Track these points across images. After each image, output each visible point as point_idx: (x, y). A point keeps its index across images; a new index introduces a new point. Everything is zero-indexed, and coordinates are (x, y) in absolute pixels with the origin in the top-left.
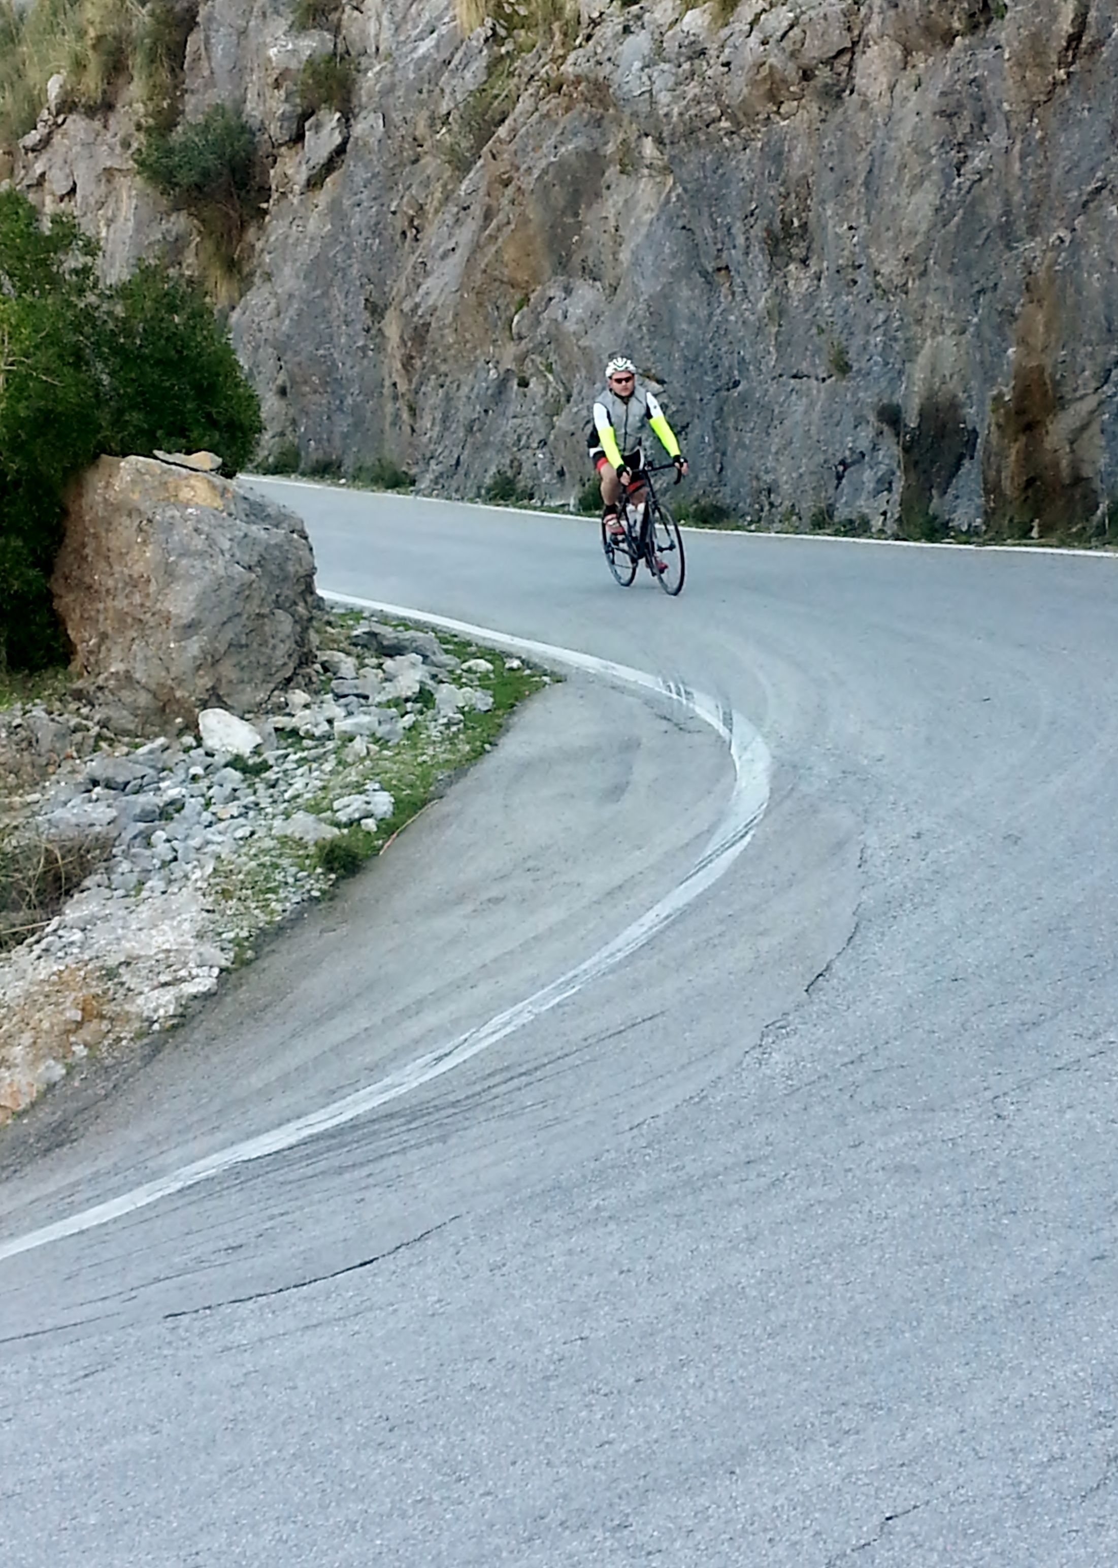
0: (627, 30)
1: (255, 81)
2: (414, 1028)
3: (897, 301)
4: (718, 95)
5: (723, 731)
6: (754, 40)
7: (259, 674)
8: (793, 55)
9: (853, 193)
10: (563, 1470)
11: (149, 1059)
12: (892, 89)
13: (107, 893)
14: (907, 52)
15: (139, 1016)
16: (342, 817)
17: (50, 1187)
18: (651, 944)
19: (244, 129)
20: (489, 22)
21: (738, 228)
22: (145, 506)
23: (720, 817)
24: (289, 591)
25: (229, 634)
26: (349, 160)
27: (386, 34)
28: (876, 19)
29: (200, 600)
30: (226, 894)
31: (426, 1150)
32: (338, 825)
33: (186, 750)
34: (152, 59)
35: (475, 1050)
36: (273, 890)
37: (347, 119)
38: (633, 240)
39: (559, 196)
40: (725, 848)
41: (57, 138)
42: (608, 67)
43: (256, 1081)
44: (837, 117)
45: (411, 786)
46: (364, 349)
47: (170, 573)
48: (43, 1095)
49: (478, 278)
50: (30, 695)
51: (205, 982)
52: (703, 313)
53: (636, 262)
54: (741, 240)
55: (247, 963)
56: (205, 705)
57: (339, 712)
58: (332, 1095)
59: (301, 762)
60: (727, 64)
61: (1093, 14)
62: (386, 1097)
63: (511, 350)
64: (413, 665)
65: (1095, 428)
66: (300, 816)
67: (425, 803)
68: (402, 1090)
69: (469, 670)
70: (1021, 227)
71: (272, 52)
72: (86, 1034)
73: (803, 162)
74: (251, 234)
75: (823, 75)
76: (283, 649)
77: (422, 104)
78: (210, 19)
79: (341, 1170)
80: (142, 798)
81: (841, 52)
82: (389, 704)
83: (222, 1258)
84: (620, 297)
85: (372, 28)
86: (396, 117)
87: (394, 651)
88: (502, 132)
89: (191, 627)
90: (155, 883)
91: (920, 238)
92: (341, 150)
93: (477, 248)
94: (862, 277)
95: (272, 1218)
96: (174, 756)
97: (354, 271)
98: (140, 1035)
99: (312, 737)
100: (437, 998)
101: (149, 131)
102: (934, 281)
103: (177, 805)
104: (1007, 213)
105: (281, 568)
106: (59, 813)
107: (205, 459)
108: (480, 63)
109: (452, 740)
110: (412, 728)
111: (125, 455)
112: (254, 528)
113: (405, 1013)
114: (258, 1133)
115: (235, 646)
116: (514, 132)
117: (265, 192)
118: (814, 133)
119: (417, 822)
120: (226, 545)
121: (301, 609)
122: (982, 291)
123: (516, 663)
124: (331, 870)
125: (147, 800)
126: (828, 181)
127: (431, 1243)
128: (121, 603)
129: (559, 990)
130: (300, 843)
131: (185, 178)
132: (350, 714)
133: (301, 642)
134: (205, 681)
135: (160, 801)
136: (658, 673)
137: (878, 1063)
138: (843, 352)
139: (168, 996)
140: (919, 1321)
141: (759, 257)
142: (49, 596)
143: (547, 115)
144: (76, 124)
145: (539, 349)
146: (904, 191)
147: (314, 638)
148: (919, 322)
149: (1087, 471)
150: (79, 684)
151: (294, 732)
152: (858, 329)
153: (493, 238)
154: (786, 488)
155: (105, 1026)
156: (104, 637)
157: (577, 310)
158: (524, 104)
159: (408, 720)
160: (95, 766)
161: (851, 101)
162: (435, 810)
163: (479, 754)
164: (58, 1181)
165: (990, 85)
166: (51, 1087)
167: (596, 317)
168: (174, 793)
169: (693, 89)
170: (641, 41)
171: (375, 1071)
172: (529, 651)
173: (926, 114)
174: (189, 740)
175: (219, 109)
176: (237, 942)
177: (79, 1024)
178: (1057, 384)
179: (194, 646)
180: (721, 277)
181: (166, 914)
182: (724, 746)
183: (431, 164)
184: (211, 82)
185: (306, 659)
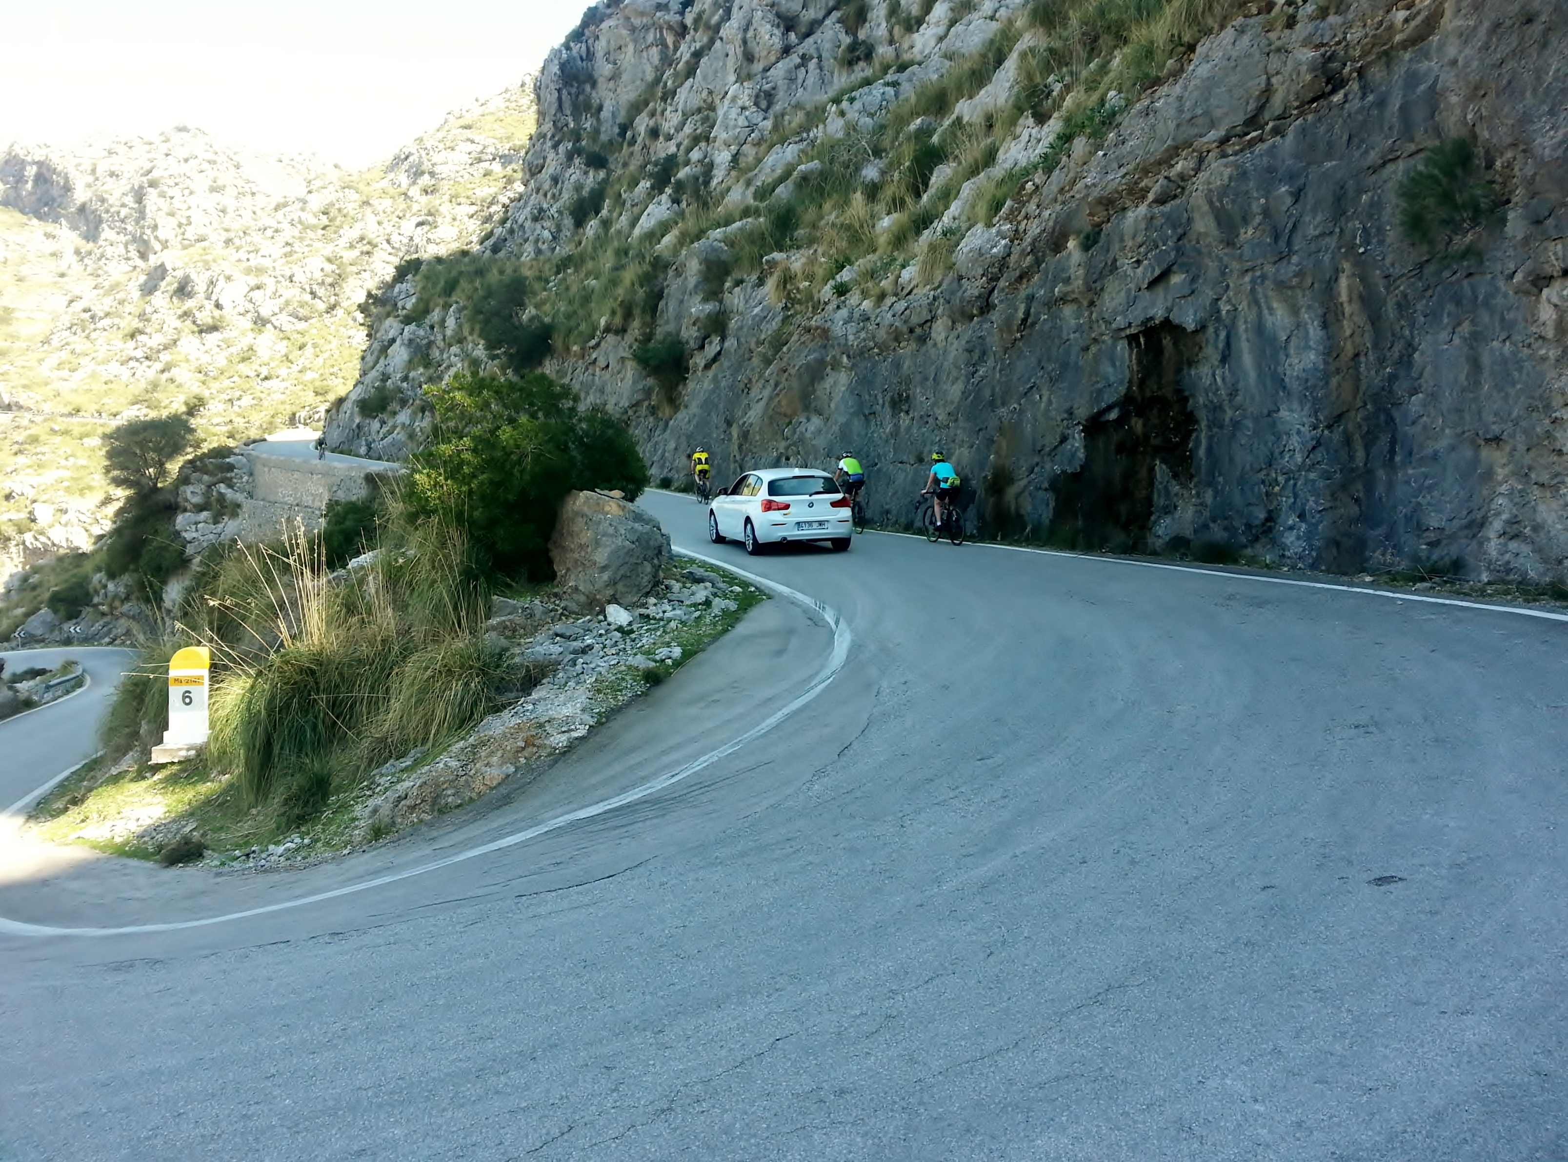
0: (838, 307)
1: (685, 322)
2: (666, 760)
3: (945, 432)
4: (874, 337)
5: (833, 626)
6: (889, 315)
7: (635, 590)
8: (905, 322)
9: (928, 383)
10: (648, 997)
11: (551, 767)
12: (947, 338)
13: (551, 686)
14: (954, 323)
15: (550, 746)
16: (658, 658)
17: (495, 825)
18: (778, 727)
19: (680, 342)
20: (784, 301)
21: (880, 396)
22: (589, 513)
23: (822, 667)
24: (650, 553)
25: (622, 571)
26: (722, 358)
27: (741, 304)
28: (941, 308)
29: (609, 557)
30: (599, 691)
31: (655, 821)
32: (656, 661)
33: (599, 622)
34: (644, 311)
35: (689, 773)
36: (621, 691)
37: (723, 340)
38: (837, 398)
39: (806, 378)
40: (820, 683)
41: (603, 344)
42: (829, 323)
43: (593, 781)
44: (924, 348)
45: (692, 645)
46: (723, 440)
47: (597, 543)
48: (503, 780)
49: (770, 412)
50: (536, 593)
51: (581, 732)
52: (863, 433)
53: (837, 408)
54: (881, 401)
55: (602, 724)
56: (609, 603)
57: (669, 608)
58: (624, 790)
59: (647, 630)
60: (878, 324)
61: (1032, 310)
62: (645, 793)
63: (783, 444)
64: (706, 588)
65: (1026, 493)
66: (639, 656)
67: (696, 653)
68: (653, 790)
69: (731, 591)
70: (999, 402)
71: (693, 310)
72: (526, 753)
73: (909, 368)
74: (680, 387)
75: (918, 331)
76: (646, 579)
77: (754, 335)
78: (669, 295)
79: (618, 827)
80: (575, 644)
81: (927, 321)
82: (691, 606)
83: (552, 868)
84: (829, 423)
85: (736, 301)
86: (743, 340)
87: (699, 581)
88: (785, 349)
89: (604, 568)
90: (571, 684)
91: (955, 404)
92: (719, 353)
93: (771, 399)
94: (930, 420)
95: (578, 850)
96: (592, 625)
97: (721, 406)
98: (550, 755)
99: (655, 619)
100: (679, 746)
101: (640, 342)
102: (961, 423)
103: (590, 647)
104: (993, 396)
105: (647, 542)
106: (538, 648)
107: (617, 493)
108: (779, 318)
109: (715, 624)
110: (699, 617)
111: (582, 490)
112: (636, 525)
113: (664, 752)
114: (587, 806)
115: (624, 577)
116: (789, 350)
117: (687, 370)
118: (914, 356)
119: (692, 662)
120: (623, 532)
121: (656, 561)
122: (980, 430)
123: (753, 589)
124: (647, 682)
125: (577, 644)
126: (918, 378)
127: (641, 869)
128: (576, 555)
129: (732, 746)
130: (637, 669)
131: (652, 362)
132: (674, 609)
133: (655, 575)
134: (609, 592)
135: (582, 645)
136: (812, 597)
137: (858, 794)
138: (922, 453)
139: (564, 738)
140: (830, 931)
141: (888, 409)
142: (547, 551)
143: (804, 343)
144: (611, 338)
145: (794, 444)
146: (949, 384)
147: (661, 575)
148: (954, 441)
149: (1022, 512)
150: (556, 590)
151: (648, 616)
152: (928, 444)
153: (778, 395)
154: (894, 512)
155: (535, 749)
156: (568, 570)
157: (812, 428)
158: (795, 338)
159: (698, 613)
160: (558, 627)
161: (930, 343)
162: (700, 656)
163: (725, 631)
164: (501, 821)
165: (988, 339)
166: (508, 776)
167: (819, 431)
168: (589, 642)
169: (863, 335)
170: (844, 313)
171: (645, 779)
172: (761, 583)
173: (960, 350)
174: (601, 617)
175: (669, 334)
176: (599, 714)
177: (523, 749)
178: (1011, 473)
179: (606, 576)
180: (872, 417)
181: (571, 699)
182: (832, 633)
183: (756, 361)
184: (667, 322)
185: (657, 583)
